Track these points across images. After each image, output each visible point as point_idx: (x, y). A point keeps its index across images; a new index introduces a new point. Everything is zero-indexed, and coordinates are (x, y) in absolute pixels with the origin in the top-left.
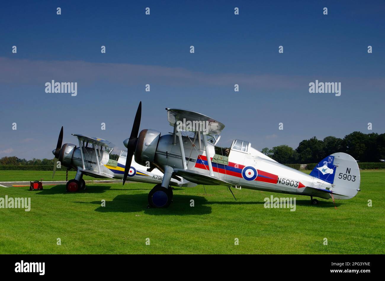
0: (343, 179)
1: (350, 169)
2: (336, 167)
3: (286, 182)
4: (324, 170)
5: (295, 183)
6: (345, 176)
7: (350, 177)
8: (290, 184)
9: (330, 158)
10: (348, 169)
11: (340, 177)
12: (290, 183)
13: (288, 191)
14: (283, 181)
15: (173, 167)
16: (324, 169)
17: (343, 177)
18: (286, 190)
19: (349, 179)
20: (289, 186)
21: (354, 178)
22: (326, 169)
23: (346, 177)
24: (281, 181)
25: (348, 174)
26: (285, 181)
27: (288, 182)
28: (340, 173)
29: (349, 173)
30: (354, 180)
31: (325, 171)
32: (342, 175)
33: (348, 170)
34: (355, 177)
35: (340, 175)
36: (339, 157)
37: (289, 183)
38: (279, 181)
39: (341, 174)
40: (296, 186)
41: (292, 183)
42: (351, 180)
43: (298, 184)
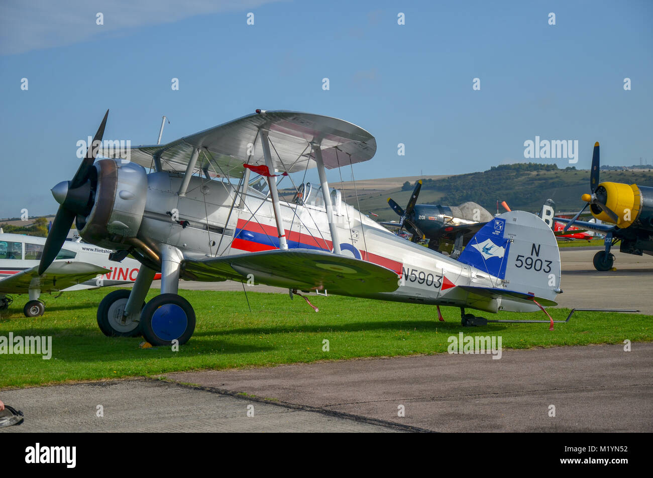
0: (526, 267)
1: (539, 245)
2: (509, 243)
3: (418, 276)
4: (487, 250)
5: (436, 279)
6: (529, 261)
7: (539, 263)
8: (427, 280)
9: (498, 223)
10: (534, 246)
11: (519, 263)
12: (426, 278)
13: (422, 296)
14: (412, 274)
15: (183, 249)
16: (487, 247)
17: (524, 264)
18: (417, 296)
19: (538, 268)
20: (424, 286)
21: (548, 266)
22: (491, 247)
23: (531, 264)
24: (410, 274)
25: (534, 257)
26: (417, 274)
27: (422, 276)
28: (519, 256)
29: (537, 254)
30: (547, 269)
31: (489, 252)
32: (524, 260)
33: (536, 249)
34: (551, 262)
35: (517, 260)
36: (515, 220)
37: (424, 279)
38: (405, 275)
39: (520, 258)
40: (437, 285)
41: (430, 278)
42: (542, 269)
43: (442, 281)
